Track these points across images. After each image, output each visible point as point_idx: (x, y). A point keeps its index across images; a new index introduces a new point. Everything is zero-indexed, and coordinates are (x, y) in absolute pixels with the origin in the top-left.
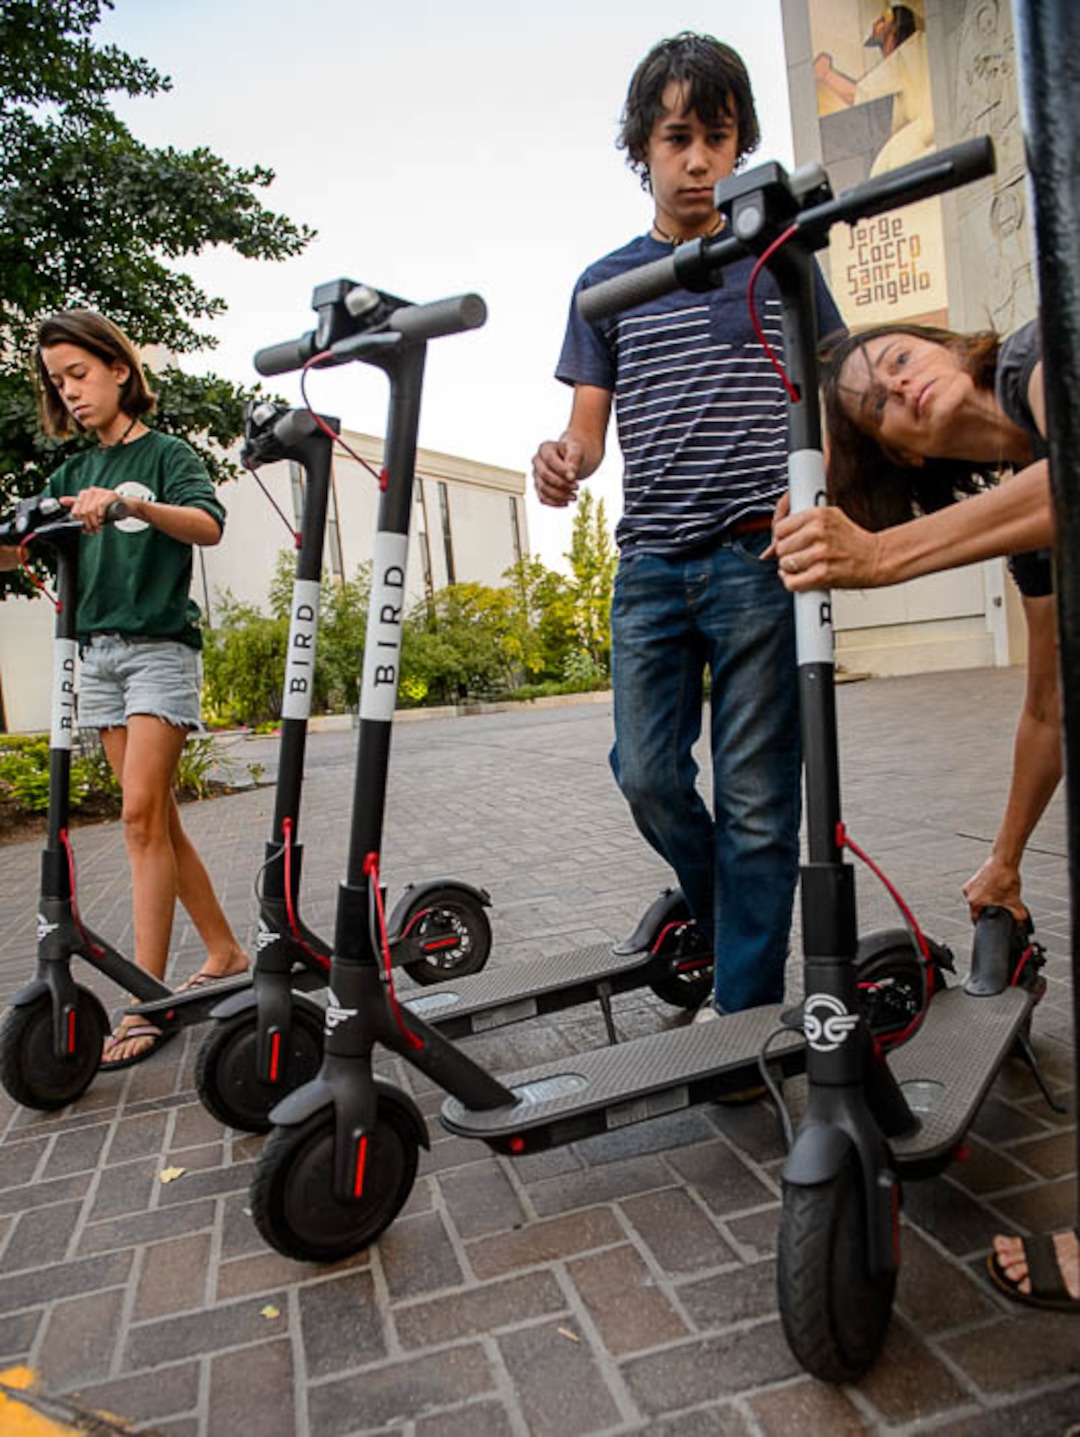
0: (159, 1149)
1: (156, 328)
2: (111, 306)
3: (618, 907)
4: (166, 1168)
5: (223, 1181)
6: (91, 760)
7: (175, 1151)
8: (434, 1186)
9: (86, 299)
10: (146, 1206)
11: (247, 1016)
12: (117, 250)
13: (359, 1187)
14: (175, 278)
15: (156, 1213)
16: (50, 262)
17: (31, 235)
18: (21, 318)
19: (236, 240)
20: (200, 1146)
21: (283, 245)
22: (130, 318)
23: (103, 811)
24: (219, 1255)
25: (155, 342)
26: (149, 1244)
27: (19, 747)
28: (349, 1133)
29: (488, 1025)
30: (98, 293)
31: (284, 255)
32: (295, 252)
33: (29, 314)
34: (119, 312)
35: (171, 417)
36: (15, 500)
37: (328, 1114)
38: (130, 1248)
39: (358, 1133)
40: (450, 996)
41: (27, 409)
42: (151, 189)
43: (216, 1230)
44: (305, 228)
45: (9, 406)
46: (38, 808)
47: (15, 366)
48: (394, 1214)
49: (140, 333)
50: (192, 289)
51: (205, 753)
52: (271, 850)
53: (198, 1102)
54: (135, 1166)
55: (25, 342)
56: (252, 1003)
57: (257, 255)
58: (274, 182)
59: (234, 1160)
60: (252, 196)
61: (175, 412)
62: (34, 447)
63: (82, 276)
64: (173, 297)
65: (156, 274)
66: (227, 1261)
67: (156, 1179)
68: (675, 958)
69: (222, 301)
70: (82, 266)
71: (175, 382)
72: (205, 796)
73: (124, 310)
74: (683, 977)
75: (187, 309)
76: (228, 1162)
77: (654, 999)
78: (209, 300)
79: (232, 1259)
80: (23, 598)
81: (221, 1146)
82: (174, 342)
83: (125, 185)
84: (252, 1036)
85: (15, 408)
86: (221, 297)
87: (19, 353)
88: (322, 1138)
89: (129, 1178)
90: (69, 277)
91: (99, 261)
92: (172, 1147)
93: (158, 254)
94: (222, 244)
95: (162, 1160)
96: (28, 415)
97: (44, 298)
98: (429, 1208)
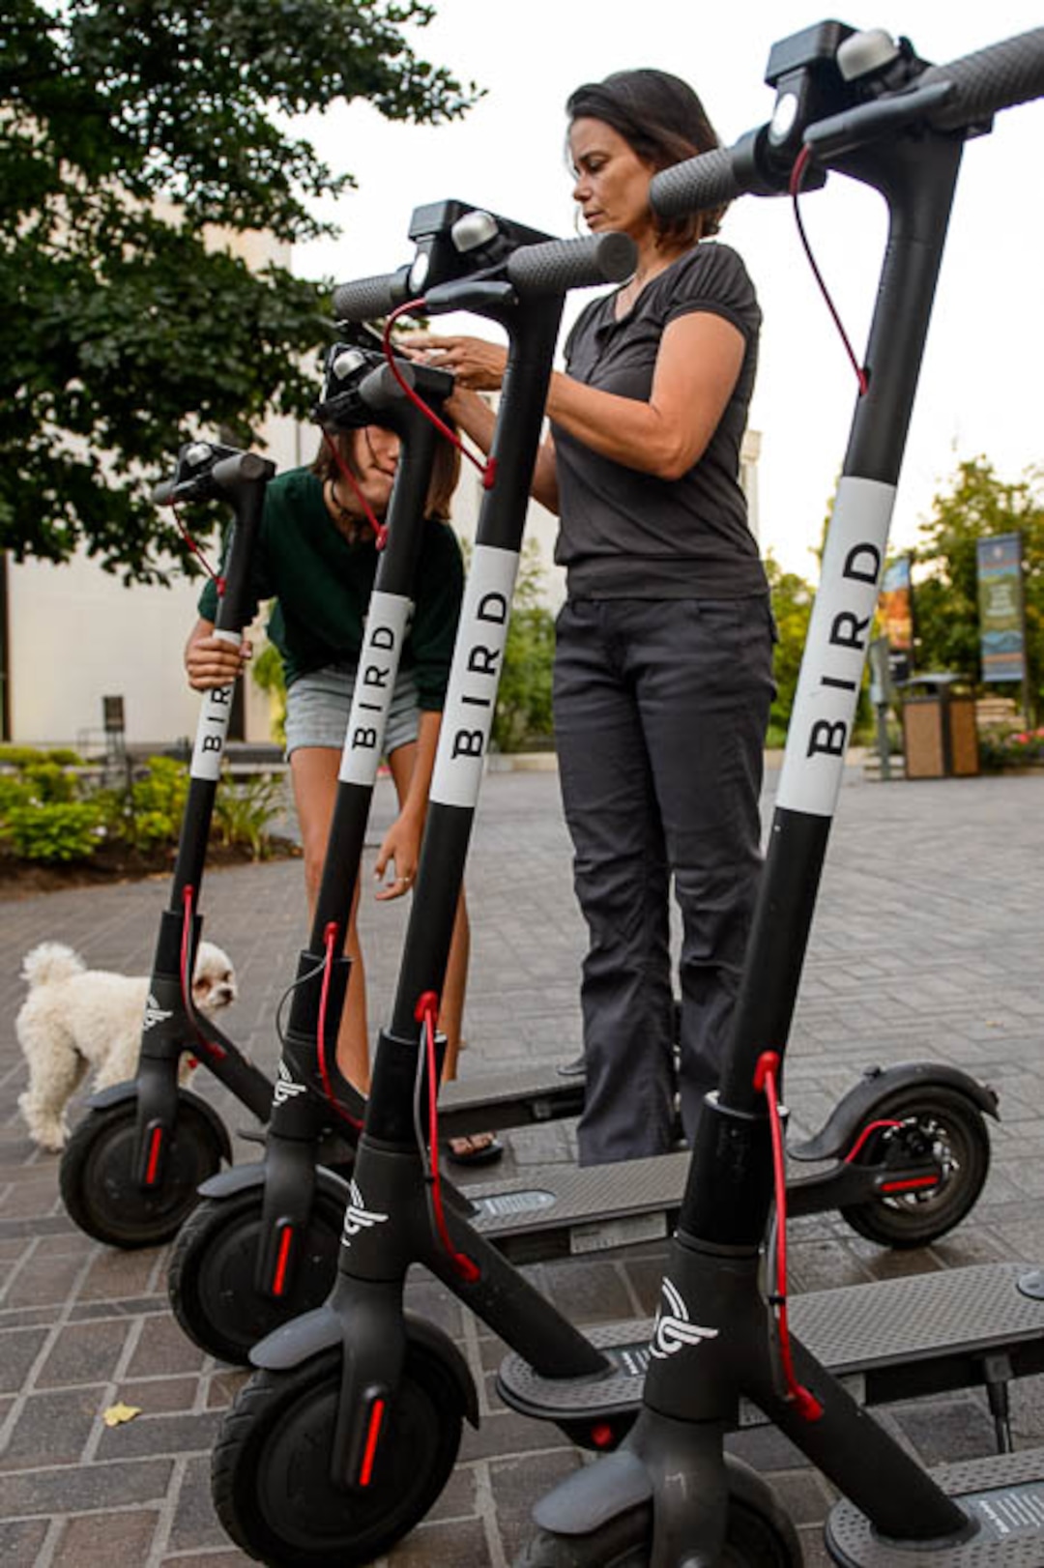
0: (109, 1377)
1: (260, 209)
2: (205, 177)
3: (816, 1081)
4: (115, 1404)
5: (186, 1434)
6: (112, 794)
7: (129, 1381)
8: (483, 1480)
9: (171, 165)
10: (77, 1458)
11: (251, 1198)
12: (218, 103)
13: (366, 1472)
14: (291, 144)
15: (90, 1469)
16: (128, 114)
17: (105, 79)
18: (82, 187)
19: (378, 97)
20: (168, 1377)
21: (441, 106)
22: (227, 194)
23: (120, 867)
24: (164, 1545)
25: (258, 227)
26: (73, 1515)
27: (21, 765)
28: (359, 1390)
29: (593, 1247)
30: (188, 158)
31: (442, 118)
32: (456, 116)
33: (93, 182)
34: (213, 184)
35: (267, 330)
36: (49, 429)
37: (335, 1359)
38: (45, 1516)
39: (371, 1392)
40: (543, 1198)
41: (75, 311)
42: (269, 24)
43: (167, 1506)
44: (473, 86)
45: (51, 305)
46: (33, 854)
47: (67, 250)
48: (420, 1513)
49: (239, 214)
50: (312, 159)
51: (269, 797)
52: (306, 965)
53: (170, 1312)
54: (70, 1396)
55: (84, 218)
56: (259, 1180)
57: (405, 116)
58: (434, 21)
59: (209, 1405)
60: (403, 41)
61: (273, 324)
62: (79, 361)
63: (168, 134)
64: (286, 169)
65: (266, 136)
66: (176, 1554)
67: (97, 1418)
68: (879, 1172)
69: (351, 178)
70: (170, 121)
71: (280, 283)
72: (263, 857)
73: (221, 182)
74: (889, 1201)
75: (305, 187)
76: (201, 1407)
77: (845, 1229)
78: (334, 177)
79: (185, 1553)
80: (47, 562)
81: (196, 1381)
82: (283, 229)
83: (235, 19)
84: (252, 1229)
85: (60, 307)
86: (351, 173)
87: (74, 234)
88: (322, 1394)
89: (60, 1413)
90: (151, 136)
91: (193, 115)
92: (127, 1375)
93: (271, 110)
94: (359, 101)
95: (112, 1391)
96: (76, 318)
97: (116, 161)
98: (472, 1512)
